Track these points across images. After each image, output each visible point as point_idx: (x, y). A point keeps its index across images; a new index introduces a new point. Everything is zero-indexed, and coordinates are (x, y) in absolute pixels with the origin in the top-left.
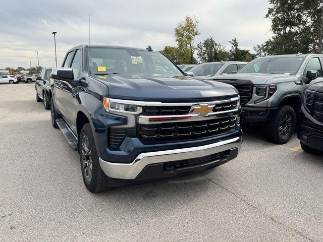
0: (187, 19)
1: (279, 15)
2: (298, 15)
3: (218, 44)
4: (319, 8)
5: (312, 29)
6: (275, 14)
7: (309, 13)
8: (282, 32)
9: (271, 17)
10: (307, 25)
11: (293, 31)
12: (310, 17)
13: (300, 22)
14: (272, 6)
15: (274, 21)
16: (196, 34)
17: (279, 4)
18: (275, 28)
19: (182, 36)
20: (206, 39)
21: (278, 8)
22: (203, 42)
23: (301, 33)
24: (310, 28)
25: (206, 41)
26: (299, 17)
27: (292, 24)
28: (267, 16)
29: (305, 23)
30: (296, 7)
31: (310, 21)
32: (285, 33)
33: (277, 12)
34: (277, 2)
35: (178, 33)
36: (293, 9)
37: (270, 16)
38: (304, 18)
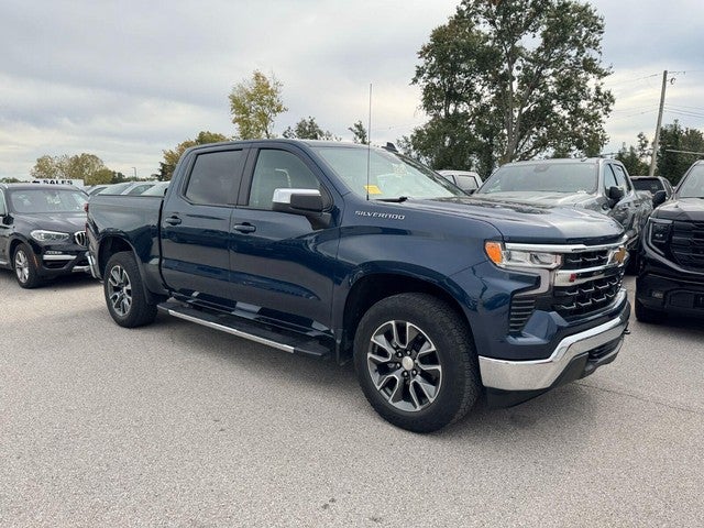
0: (257, 76)
1: (435, 80)
2: (468, 82)
3: (325, 132)
4: (501, 72)
5: (492, 109)
6: (429, 77)
7: (486, 79)
8: (443, 113)
9: (422, 83)
10: (483, 101)
11: (461, 111)
12: (486, 88)
13: (471, 94)
14: (422, 62)
15: (427, 90)
16: (279, 110)
17: (434, 59)
18: (428, 103)
19: (246, 112)
20: (300, 121)
21: (433, 67)
22: (294, 127)
23: (474, 115)
24: (488, 106)
25: (300, 126)
26: (469, 87)
27: (458, 98)
28: (415, 81)
29: (479, 97)
30: (463, 66)
31: (488, 95)
32: (447, 114)
33: (432, 75)
34: (430, 56)
35: (239, 106)
36: (459, 71)
37: (421, 80)
38: (478, 88)
